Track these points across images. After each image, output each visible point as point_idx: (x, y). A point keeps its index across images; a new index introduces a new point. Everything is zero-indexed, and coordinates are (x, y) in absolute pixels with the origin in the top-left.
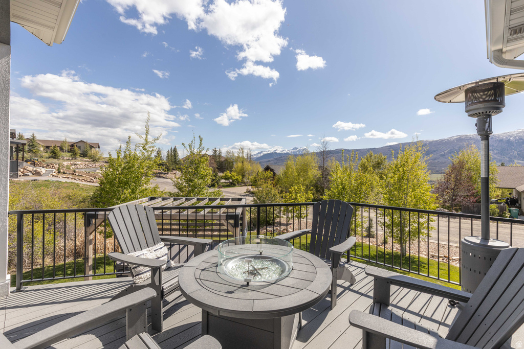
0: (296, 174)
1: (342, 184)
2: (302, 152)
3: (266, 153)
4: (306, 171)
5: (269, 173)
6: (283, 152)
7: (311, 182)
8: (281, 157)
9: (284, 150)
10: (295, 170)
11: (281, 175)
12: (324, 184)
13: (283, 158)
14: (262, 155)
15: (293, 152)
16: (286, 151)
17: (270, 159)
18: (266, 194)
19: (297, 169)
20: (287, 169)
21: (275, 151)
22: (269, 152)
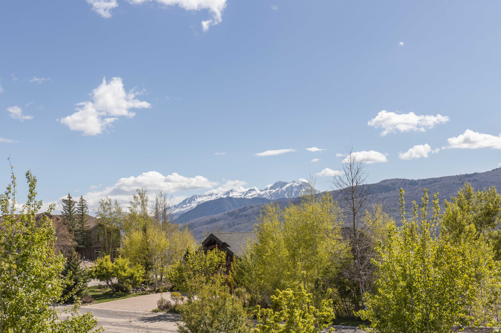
0: (285, 253)
1: (404, 276)
2: (297, 193)
4: (311, 244)
5: (215, 256)
6: (249, 196)
7: (326, 271)
8: (244, 209)
9: (250, 190)
10: (283, 243)
11: (248, 257)
12: (360, 276)
13: (250, 211)
14: (194, 205)
15: (276, 194)
16: (257, 192)
17: (215, 216)
18: (213, 313)
19: (287, 240)
20: (263, 240)
21: (228, 193)
22: (213, 198)
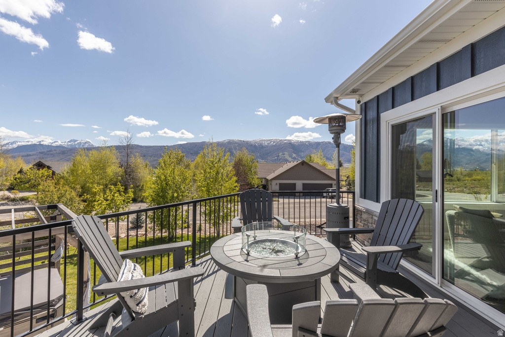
0: (89, 171)
2: (83, 145)
3: (23, 144)
4: (104, 168)
6: (54, 145)
7: (111, 180)
8: (50, 151)
9: (55, 142)
11: (65, 173)
12: (128, 182)
13: (54, 152)
14: (15, 146)
15: (71, 145)
16: (59, 143)
17: (30, 153)
20: (74, 165)
21: (40, 142)
22: (30, 143)
